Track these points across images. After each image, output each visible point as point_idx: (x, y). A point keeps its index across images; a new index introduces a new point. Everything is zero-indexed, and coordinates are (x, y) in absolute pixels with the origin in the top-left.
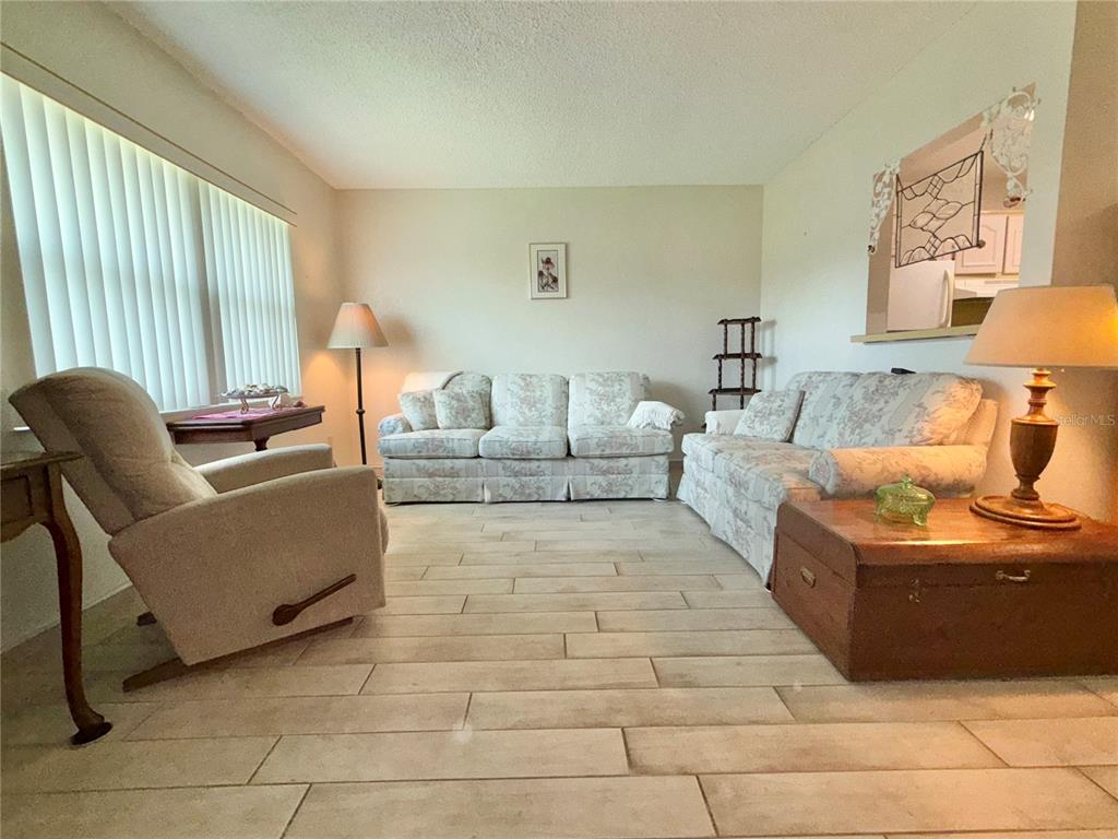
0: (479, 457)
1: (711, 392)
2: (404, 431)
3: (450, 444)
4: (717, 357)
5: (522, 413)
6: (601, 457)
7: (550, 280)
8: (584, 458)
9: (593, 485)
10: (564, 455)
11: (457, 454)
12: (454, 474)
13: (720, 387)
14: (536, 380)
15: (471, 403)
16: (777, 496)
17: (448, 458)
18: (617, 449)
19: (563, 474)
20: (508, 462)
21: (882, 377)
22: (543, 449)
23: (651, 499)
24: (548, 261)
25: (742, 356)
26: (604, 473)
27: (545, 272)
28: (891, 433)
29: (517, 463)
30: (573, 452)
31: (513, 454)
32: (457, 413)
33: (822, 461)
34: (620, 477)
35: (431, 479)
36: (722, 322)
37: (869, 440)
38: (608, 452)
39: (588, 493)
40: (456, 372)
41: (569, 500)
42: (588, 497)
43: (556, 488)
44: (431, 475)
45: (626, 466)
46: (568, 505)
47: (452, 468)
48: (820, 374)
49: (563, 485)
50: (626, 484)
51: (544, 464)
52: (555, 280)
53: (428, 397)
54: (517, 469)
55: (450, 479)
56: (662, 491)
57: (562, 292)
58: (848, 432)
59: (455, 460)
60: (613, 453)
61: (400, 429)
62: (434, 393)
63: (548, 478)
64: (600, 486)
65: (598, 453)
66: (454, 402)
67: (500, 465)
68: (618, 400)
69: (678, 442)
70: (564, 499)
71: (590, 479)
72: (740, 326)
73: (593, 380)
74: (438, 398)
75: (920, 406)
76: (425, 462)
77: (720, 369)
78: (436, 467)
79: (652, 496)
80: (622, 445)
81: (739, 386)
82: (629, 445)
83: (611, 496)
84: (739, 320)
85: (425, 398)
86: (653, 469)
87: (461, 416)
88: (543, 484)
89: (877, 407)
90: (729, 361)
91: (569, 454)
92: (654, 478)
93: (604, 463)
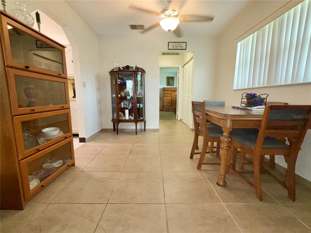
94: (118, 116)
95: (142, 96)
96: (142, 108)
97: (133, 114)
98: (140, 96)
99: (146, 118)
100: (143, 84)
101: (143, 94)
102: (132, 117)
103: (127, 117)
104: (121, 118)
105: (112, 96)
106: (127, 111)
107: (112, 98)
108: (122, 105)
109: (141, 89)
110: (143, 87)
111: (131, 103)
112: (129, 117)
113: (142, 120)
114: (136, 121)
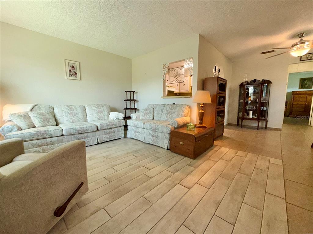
0: (63, 135)
1: (124, 109)
2: (18, 130)
3: (50, 132)
4: (125, 100)
5: (71, 119)
6: (107, 129)
7: (74, 74)
8: (102, 130)
9: (105, 137)
10: (96, 130)
11: (53, 136)
12: (52, 143)
13: (126, 108)
14: (73, 107)
15: (48, 116)
16: (169, 130)
17: (48, 138)
18: (112, 126)
19: (95, 136)
20: (76, 135)
21: (172, 105)
22: (89, 129)
23: (120, 139)
24: (73, 67)
25: (131, 100)
26: (108, 134)
27: (72, 70)
28: (178, 115)
29: (79, 135)
30: (99, 129)
31: (78, 132)
32: (44, 120)
33: (173, 121)
34: (112, 134)
35: (40, 148)
36: (126, 91)
37: (174, 117)
38: (109, 127)
39: (104, 140)
40: (35, 104)
41: (98, 143)
42: (104, 141)
43: (93, 141)
44: (39, 146)
45: (114, 130)
46: (99, 145)
47: (51, 141)
48: (156, 104)
49: (96, 140)
50: (114, 136)
51: (89, 134)
52: (76, 74)
53: (26, 114)
54: (79, 137)
55: (50, 146)
56: (123, 136)
57: (79, 78)
58: (168, 116)
59: (52, 138)
60: (110, 127)
61: (16, 129)
62: (29, 113)
63: (91, 138)
64: (107, 137)
65: (106, 128)
66: (41, 116)
67: (72, 137)
68: (103, 112)
69: (126, 122)
70: (97, 144)
71: (104, 136)
72: (129, 93)
73: (94, 107)
74: (31, 115)
75: (182, 110)
76: (36, 141)
77: (126, 103)
78: (43, 142)
79: (121, 138)
80: (113, 125)
81: (130, 108)
82: (115, 125)
83: (110, 140)
84: (129, 91)
85: (24, 115)
86: (121, 130)
87: (45, 122)
88: (89, 141)
89: (173, 111)
90: (128, 101)
91: (98, 130)
92: (121, 132)
93: (108, 131)
94: (243, 115)
95: (266, 101)
96: (265, 110)
97: (256, 115)
98: (264, 102)
99: (268, 119)
100: (268, 92)
101: (267, 100)
102: (255, 116)
103: (251, 116)
104: (245, 117)
105: (239, 101)
106: (251, 112)
107: (239, 103)
108: (248, 107)
109: (266, 95)
110: (268, 94)
111: (255, 107)
112: (252, 116)
113: (264, 120)
114: (258, 120)
